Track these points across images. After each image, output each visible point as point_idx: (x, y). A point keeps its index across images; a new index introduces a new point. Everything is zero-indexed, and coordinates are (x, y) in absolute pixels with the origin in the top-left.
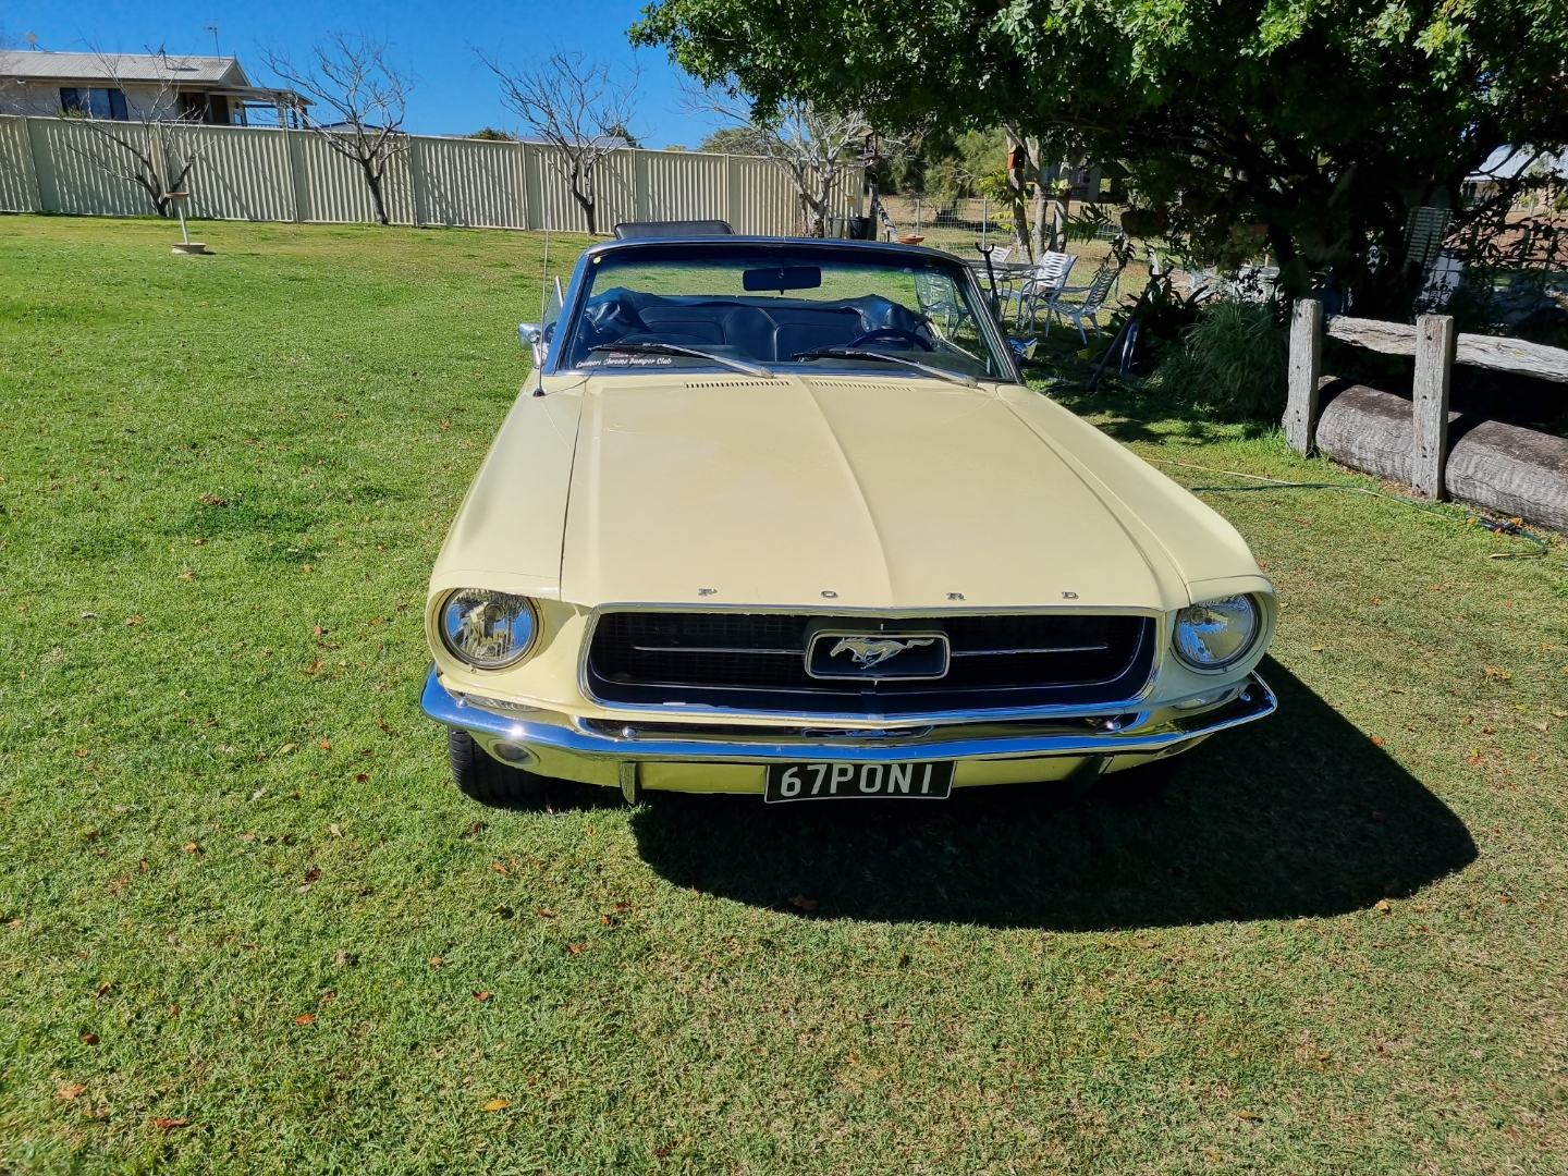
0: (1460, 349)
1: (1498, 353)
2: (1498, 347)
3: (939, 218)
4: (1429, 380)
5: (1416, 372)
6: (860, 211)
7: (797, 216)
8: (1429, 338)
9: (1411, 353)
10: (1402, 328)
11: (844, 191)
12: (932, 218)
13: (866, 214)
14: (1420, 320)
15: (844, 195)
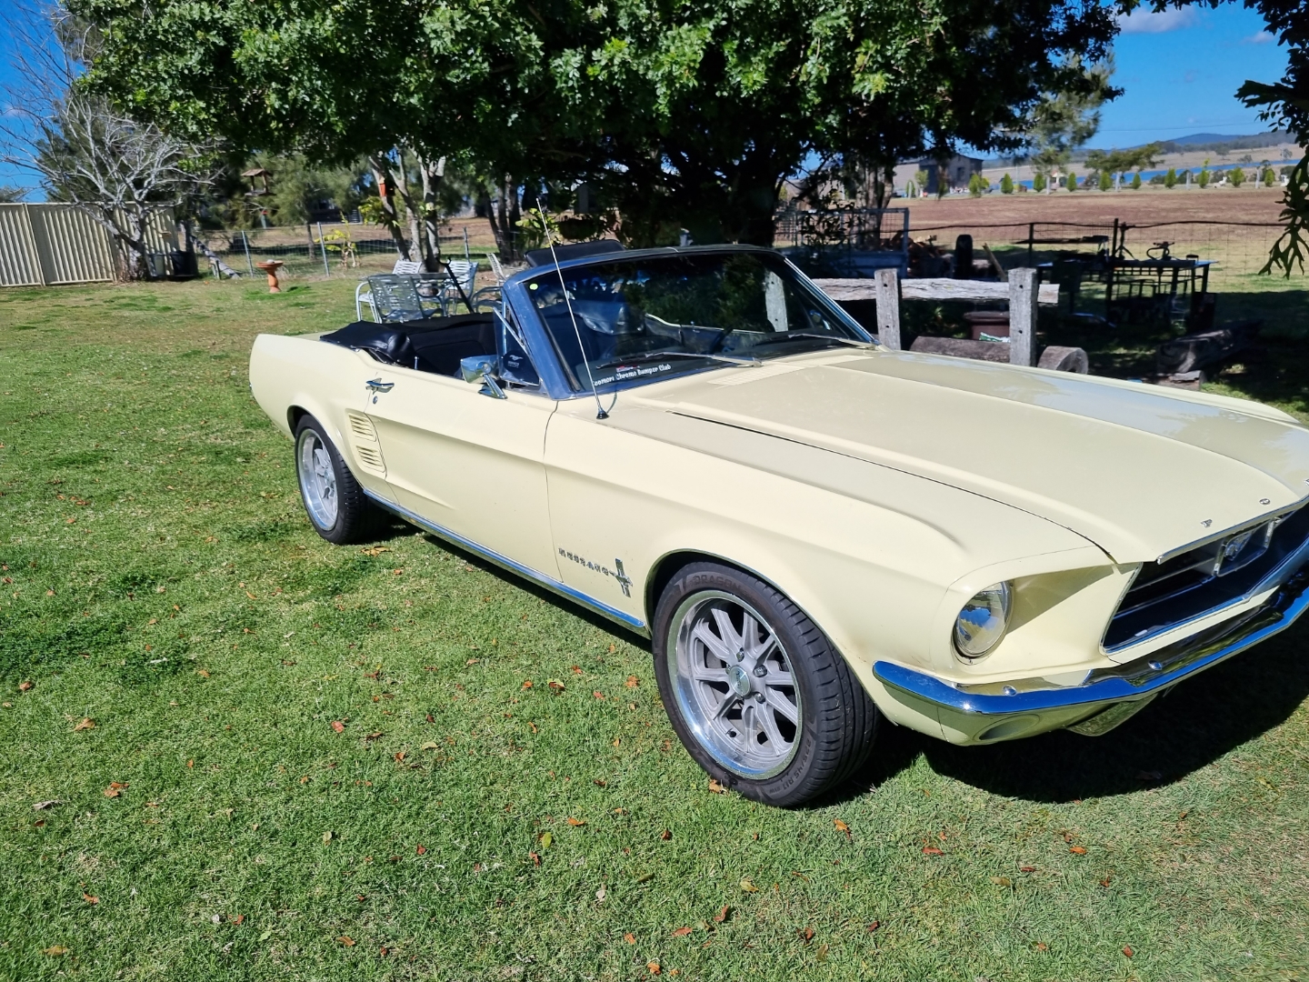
0: (903, 290)
1: (933, 290)
2: (932, 285)
3: (232, 246)
4: (888, 315)
5: (878, 310)
6: (177, 247)
7: (115, 255)
8: (886, 285)
9: (873, 297)
10: (868, 282)
11: (156, 229)
12: (225, 247)
13: (183, 248)
14: (877, 274)
15: (158, 232)
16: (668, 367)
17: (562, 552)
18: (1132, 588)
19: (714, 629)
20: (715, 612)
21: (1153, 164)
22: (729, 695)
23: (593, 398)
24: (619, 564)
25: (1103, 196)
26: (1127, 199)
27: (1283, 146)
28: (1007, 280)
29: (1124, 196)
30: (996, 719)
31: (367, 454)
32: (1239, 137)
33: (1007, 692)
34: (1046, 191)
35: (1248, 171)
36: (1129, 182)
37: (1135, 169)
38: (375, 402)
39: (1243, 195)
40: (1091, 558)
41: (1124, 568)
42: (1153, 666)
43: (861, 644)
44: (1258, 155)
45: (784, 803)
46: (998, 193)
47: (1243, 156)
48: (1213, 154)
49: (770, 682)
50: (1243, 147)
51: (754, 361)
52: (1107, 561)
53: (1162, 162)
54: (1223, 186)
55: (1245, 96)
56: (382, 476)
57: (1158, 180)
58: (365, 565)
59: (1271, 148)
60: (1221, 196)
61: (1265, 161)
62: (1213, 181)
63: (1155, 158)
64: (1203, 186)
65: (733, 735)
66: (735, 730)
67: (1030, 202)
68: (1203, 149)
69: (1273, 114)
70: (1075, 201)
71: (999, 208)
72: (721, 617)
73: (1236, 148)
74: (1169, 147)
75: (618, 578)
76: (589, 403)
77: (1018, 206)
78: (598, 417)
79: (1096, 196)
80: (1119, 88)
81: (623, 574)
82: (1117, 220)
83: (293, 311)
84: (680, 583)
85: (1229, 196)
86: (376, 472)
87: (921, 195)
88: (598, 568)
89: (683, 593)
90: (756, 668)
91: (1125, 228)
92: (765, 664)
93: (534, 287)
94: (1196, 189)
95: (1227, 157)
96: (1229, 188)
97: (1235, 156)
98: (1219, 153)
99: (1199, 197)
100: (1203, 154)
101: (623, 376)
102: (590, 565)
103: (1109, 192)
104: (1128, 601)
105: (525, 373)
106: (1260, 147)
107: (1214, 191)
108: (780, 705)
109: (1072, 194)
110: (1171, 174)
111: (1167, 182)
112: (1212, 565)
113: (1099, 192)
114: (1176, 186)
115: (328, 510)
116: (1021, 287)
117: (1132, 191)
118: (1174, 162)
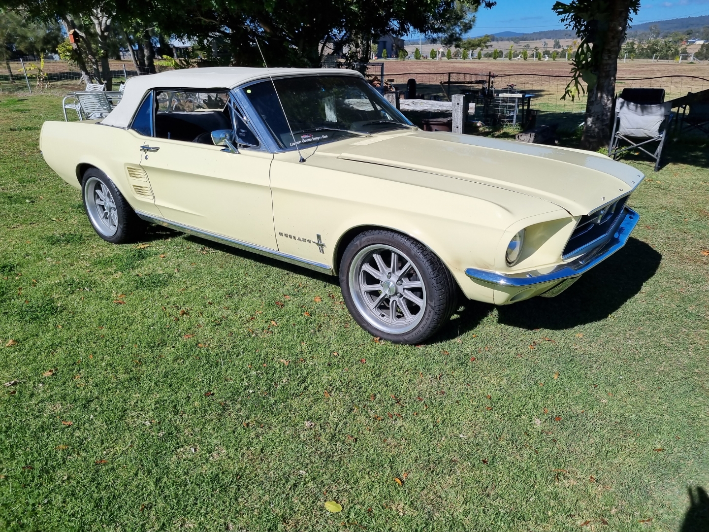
2: (413, 103)
16: (326, 137)
17: (281, 234)
18: (578, 226)
19: (374, 265)
20: (374, 256)
21: (487, 47)
22: (381, 297)
23: (297, 151)
24: (319, 237)
25: (465, 63)
26: (476, 65)
27: (543, 40)
28: (451, 101)
29: (474, 63)
30: (521, 289)
31: (139, 189)
32: (524, 34)
33: (528, 276)
34: (437, 59)
35: (529, 53)
36: (476, 55)
37: (479, 49)
38: (146, 158)
39: (529, 65)
40: (562, 214)
41: (575, 217)
42: (581, 262)
43: (458, 262)
44: (533, 44)
45: (414, 342)
46: (413, 59)
47: (526, 44)
48: (512, 43)
49: (406, 287)
50: (525, 40)
51: (368, 134)
52: (569, 216)
53: (491, 46)
54: (519, 59)
55: (557, 9)
56: (152, 202)
57: (488, 55)
58: (141, 255)
59: (538, 41)
60: (519, 64)
61: (536, 47)
62: (514, 57)
63: (488, 44)
64: (510, 59)
65: (383, 316)
66: (383, 313)
67: (429, 64)
68: (508, 40)
69: (567, 19)
70: (452, 65)
71: (415, 67)
72: (378, 258)
73: (522, 40)
74: (493, 38)
75: (317, 244)
76: (295, 154)
77: (424, 66)
78: (300, 161)
79: (461, 62)
80: (493, 2)
81: (321, 242)
82: (490, 73)
83: (16, 114)
84: (358, 242)
85: (523, 65)
86: (148, 199)
87: (374, 59)
88: (304, 240)
89: (360, 248)
90: (398, 281)
91: (494, 76)
92: (403, 279)
93: (249, 91)
94: (507, 60)
95: (519, 44)
96: (522, 61)
97: (523, 44)
98: (515, 43)
99: (509, 65)
100: (507, 42)
101: (305, 141)
102: (299, 239)
103: (467, 60)
104: (576, 232)
105: (250, 140)
106: (533, 40)
107: (516, 62)
108: (411, 297)
109: (449, 61)
110: (495, 52)
111: (493, 56)
112: (597, 220)
113: (462, 60)
114: (498, 58)
115: (108, 226)
116: (458, 104)
117: (477, 60)
118: (496, 46)
